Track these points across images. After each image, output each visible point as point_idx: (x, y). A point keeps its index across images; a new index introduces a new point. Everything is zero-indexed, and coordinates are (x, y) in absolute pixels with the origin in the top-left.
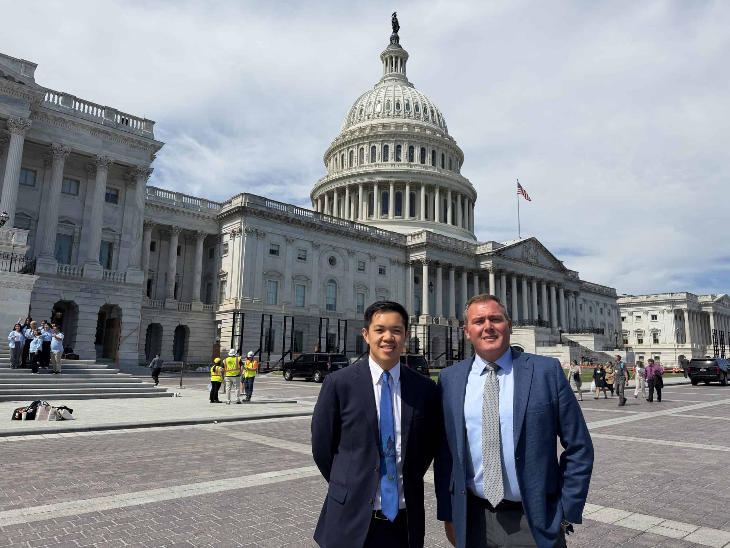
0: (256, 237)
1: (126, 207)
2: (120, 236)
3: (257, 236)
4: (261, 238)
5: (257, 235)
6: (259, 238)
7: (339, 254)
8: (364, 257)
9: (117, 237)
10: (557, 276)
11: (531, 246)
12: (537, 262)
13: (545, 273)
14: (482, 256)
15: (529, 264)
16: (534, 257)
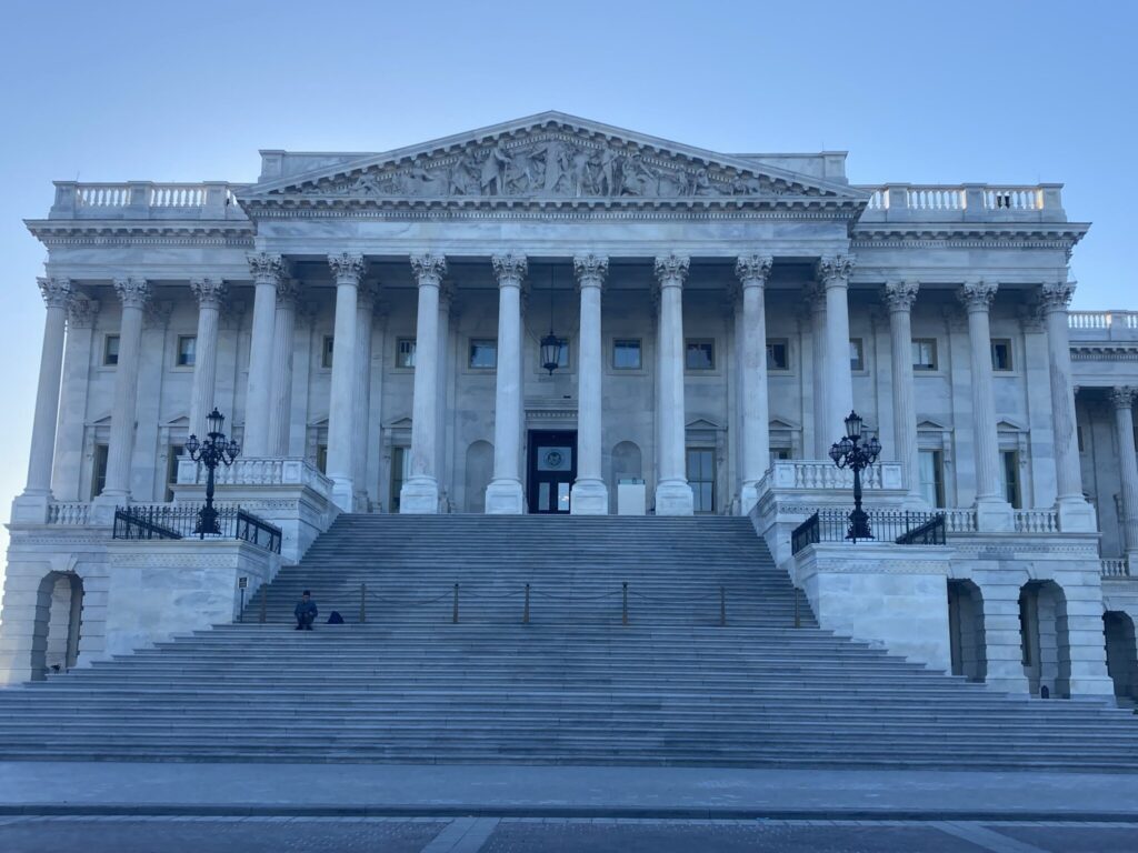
1: (1029, 372)
2: (1028, 434)
9: (1022, 438)
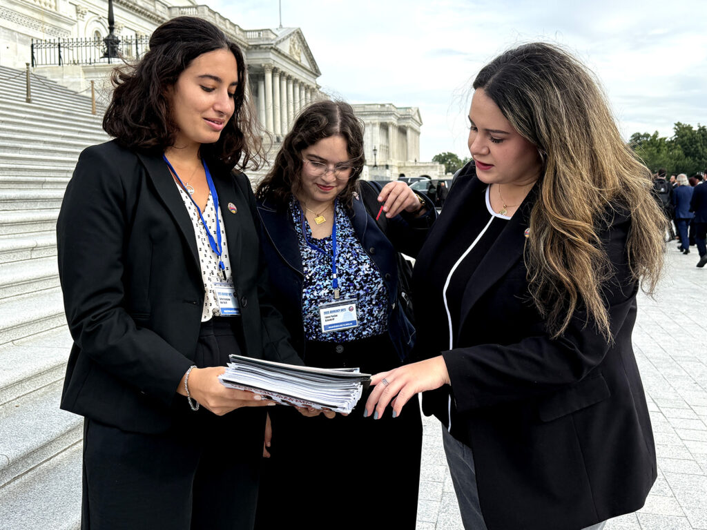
7: (103, 28)
10: (312, 80)
11: (295, 39)
12: (300, 61)
13: (304, 75)
14: (255, 48)
15: (296, 63)
16: (298, 54)
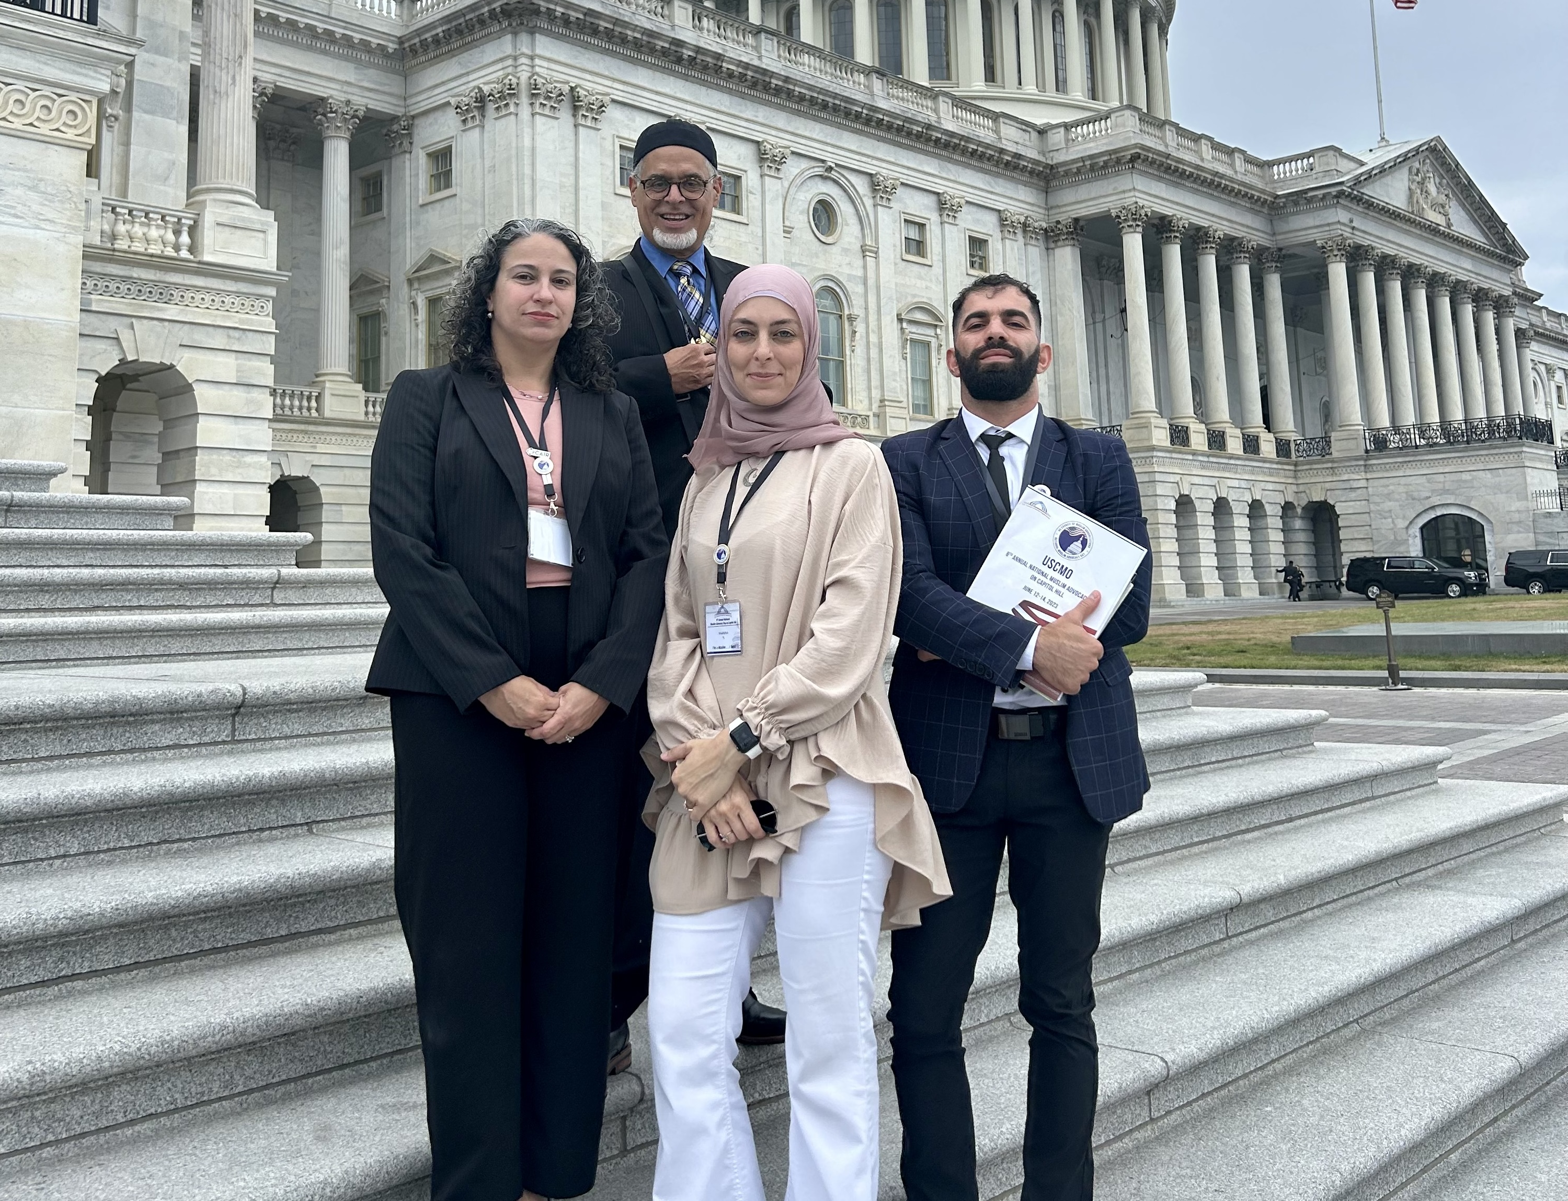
0: (571, 120)
3: (574, 116)
4: (589, 123)
5: (575, 108)
6: (581, 121)
7: (841, 192)
8: (921, 206)
10: (1495, 274)
11: (1428, 167)
12: (1449, 226)
13: (1467, 264)
14: (1296, 203)
15: (1433, 231)
16: (1440, 208)
